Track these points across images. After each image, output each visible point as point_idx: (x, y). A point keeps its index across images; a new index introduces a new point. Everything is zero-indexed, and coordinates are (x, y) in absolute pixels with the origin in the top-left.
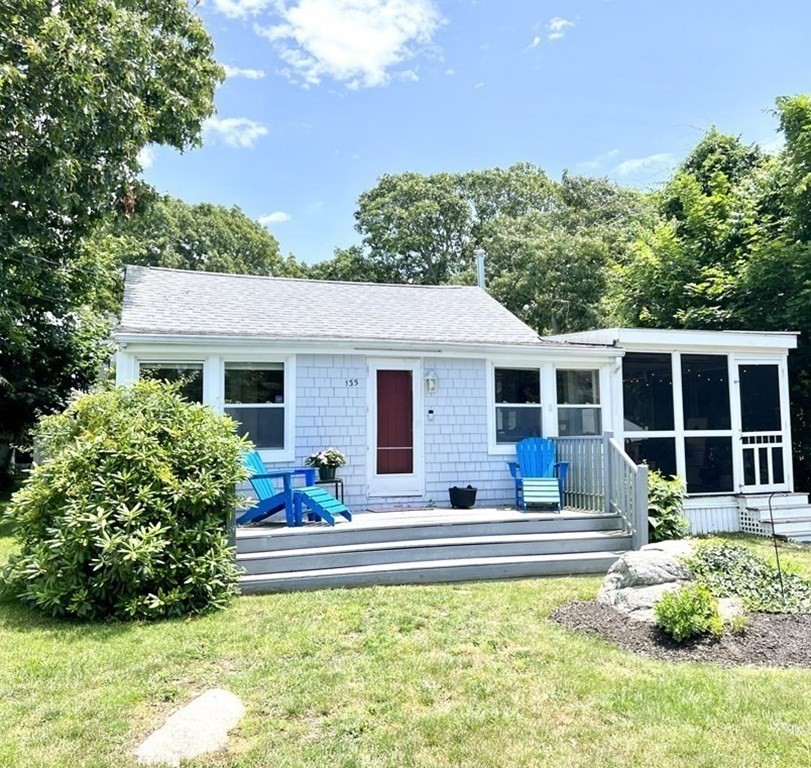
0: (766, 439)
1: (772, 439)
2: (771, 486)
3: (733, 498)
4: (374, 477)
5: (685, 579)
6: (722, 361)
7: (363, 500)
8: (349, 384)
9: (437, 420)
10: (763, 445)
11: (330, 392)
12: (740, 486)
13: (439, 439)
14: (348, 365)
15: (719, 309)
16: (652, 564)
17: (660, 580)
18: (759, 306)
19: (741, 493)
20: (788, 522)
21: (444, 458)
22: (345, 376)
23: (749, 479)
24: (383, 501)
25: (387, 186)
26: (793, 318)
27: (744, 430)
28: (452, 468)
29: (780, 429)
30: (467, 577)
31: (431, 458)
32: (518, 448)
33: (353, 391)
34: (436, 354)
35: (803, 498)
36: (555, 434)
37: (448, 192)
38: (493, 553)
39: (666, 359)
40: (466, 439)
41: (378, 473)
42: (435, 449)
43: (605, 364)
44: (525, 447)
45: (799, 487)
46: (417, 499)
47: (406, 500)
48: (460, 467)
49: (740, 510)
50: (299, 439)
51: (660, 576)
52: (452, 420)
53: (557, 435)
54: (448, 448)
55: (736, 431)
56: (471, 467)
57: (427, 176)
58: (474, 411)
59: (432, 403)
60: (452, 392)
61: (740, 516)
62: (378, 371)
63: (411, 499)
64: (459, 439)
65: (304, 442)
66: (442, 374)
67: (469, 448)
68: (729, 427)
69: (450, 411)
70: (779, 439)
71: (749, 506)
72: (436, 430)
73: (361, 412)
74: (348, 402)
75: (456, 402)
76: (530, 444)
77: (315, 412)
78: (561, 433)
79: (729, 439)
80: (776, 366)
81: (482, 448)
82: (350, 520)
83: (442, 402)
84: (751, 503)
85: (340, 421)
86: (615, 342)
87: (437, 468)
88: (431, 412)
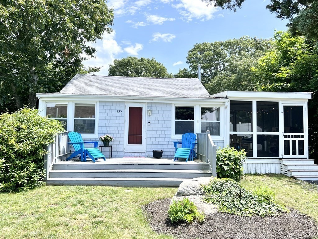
0: (295, 137)
1: (299, 136)
2: (297, 156)
3: (279, 160)
4: (127, 145)
5: (201, 194)
6: (276, 104)
7: (122, 153)
8: (119, 112)
9: (152, 125)
10: (294, 139)
11: (111, 115)
12: (282, 155)
13: (152, 132)
14: (118, 105)
15: (286, 83)
16: (187, 187)
17: (188, 194)
18: (300, 82)
19: (283, 158)
20: (299, 171)
21: (154, 139)
22: (117, 109)
23: (287, 152)
24: (130, 154)
25: (197, 47)
26: (312, 86)
27: (285, 132)
28: (157, 143)
29: (303, 133)
30: (136, 185)
31: (149, 139)
32: (183, 137)
33: (120, 114)
34: (151, 101)
35: (312, 162)
36: (199, 132)
37: (218, 48)
38: (151, 176)
39: (250, 103)
40: (163, 132)
41: (128, 144)
42: (151, 136)
43: (222, 105)
44: (186, 136)
45: (311, 157)
46: (143, 154)
47: (139, 154)
48: (160, 143)
49: (281, 165)
50: (100, 131)
51: (188, 192)
52: (158, 126)
53: (200, 132)
54: (155, 136)
55: (281, 133)
56: (164, 143)
57: (210, 43)
58: (166, 122)
59: (150, 119)
60: (158, 115)
61: (281, 167)
62: (129, 107)
63: (140, 154)
64: (160, 132)
65: (101, 132)
66: (154, 108)
67: (164, 136)
68: (278, 131)
69: (157, 122)
70: (302, 137)
71: (284, 163)
72: (151, 129)
73: (123, 122)
74: (118, 118)
75: (159, 119)
76: (188, 135)
77: (106, 121)
78: (202, 131)
79: (278, 136)
80: (302, 106)
81: (169, 136)
82: (105, 161)
83: (154, 119)
84: (285, 162)
85: (115, 125)
86: (227, 96)
87: (151, 143)
88: (149, 122)
